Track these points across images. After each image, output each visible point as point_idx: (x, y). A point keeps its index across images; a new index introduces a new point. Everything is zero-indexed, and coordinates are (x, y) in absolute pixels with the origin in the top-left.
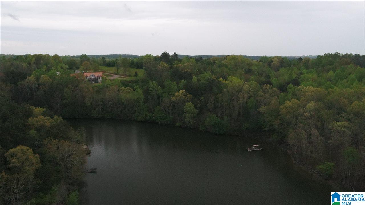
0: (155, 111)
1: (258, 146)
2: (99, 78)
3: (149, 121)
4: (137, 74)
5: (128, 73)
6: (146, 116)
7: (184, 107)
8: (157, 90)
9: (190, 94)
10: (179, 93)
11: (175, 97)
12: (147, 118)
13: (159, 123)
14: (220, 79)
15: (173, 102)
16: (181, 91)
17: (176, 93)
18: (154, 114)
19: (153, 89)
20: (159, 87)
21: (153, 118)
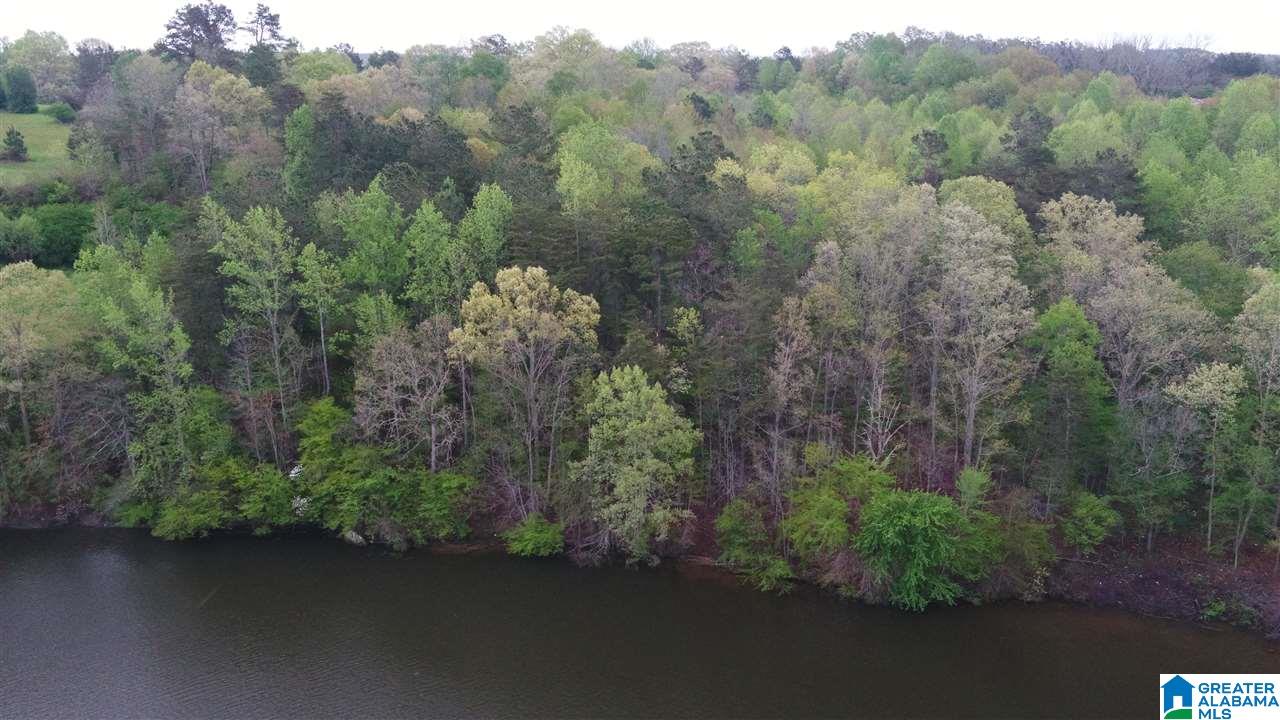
0: (305, 442)
3: (259, 531)
4: (20, 144)
6: (234, 494)
7: (589, 408)
8: (297, 276)
9: (584, 290)
10: (493, 290)
11: (477, 322)
12: (250, 508)
13: (353, 536)
14: (725, 167)
15: (474, 370)
16: (509, 277)
17: (479, 299)
18: (293, 473)
19: (255, 264)
20: (311, 247)
21: (300, 503)
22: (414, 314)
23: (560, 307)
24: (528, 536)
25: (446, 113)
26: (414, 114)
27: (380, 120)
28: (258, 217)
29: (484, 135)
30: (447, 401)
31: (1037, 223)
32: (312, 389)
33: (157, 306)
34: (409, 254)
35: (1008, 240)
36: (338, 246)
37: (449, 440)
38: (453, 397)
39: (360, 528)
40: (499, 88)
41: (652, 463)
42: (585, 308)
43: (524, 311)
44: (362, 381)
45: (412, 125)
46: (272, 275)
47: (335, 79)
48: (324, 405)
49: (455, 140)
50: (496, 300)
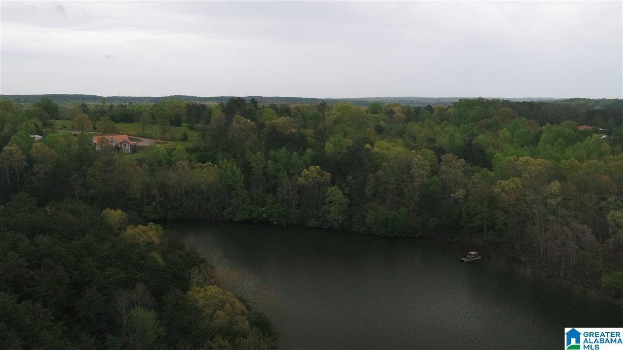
0: (266, 202)
1: (476, 253)
2: (125, 146)
3: (256, 221)
4: (187, 136)
5: (168, 136)
6: (251, 212)
7: (326, 195)
8: (267, 167)
9: (328, 171)
10: (308, 170)
11: (304, 177)
12: (254, 215)
13: (275, 223)
14: (368, 146)
15: (303, 186)
16: (312, 168)
17: (305, 172)
18: (264, 209)
19: (258, 164)
20: (270, 161)
21: (264, 215)
22: (291, 175)
23: (322, 175)
24: (313, 223)
25: (302, 130)
26: (294, 131)
27: (285, 132)
28: (259, 154)
29: (311, 137)
30: (297, 193)
31: (440, 161)
32: (268, 192)
33: (238, 171)
34: (291, 163)
35: (429, 164)
36: (276, 161)
37: (297, 203)
38: (299, 193)
39: (277, 221)
40: (318, 123)
41: (338, 206)
42: (328, 175)
43: (315, 175)
44: (279, 189)
45: (293, 134)
46: (261, 166)
47: (274, 121)
48: (270, 195)
49: (304, 137)
50: (309, 172)
